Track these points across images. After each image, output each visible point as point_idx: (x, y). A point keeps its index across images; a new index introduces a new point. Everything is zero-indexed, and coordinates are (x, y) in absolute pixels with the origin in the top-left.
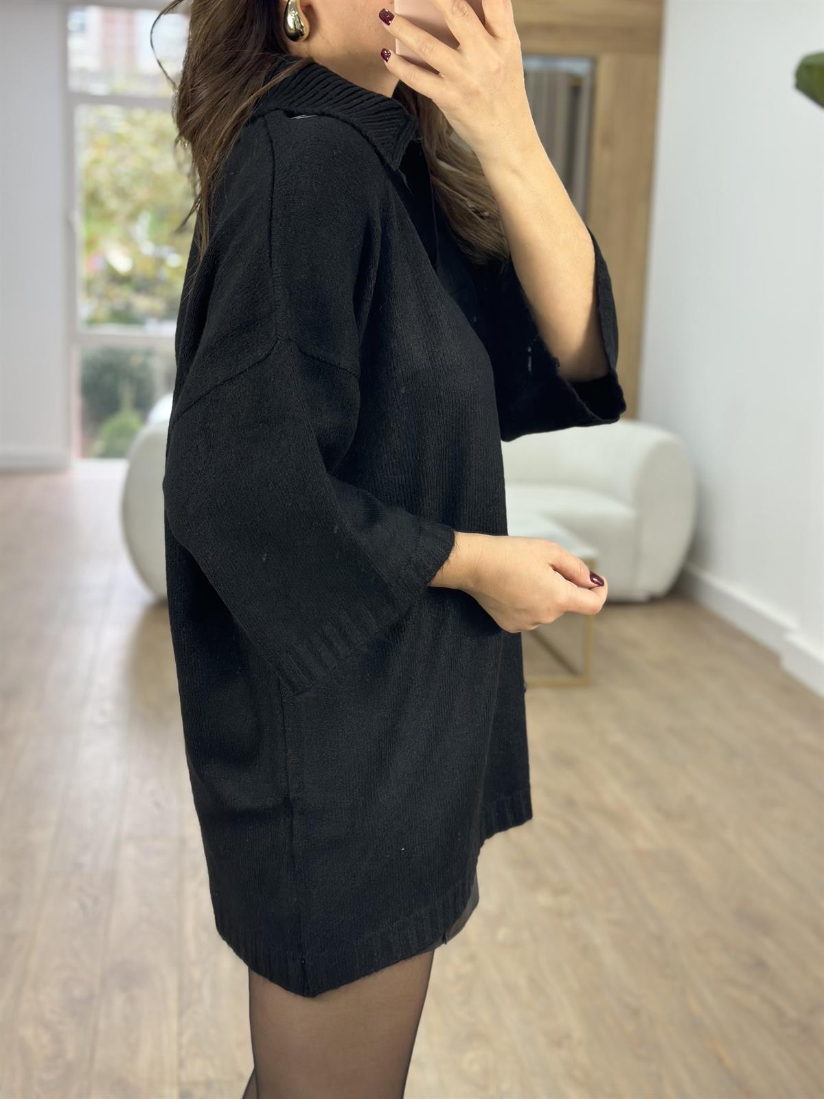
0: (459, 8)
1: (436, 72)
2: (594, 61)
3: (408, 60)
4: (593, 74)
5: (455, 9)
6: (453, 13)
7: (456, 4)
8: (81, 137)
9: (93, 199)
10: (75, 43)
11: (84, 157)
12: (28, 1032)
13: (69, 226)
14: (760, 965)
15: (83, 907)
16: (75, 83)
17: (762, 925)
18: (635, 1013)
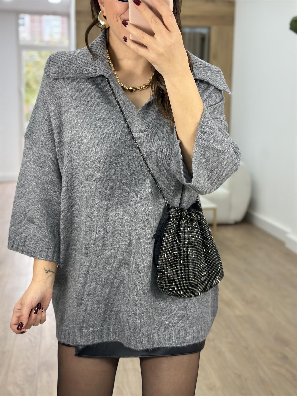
0: (154, 20)
1: (146, 47)
2: (209, 29)
3: (135, 42)
4: (209, 33)
5: (153, 20)
6: (152, 22)
7: (154, 18)
8: (24, 63)
9: (28, 85)
10: (21, 29)
11: (25, 70)
12: (11, 388)
13: (20, 93)
14: (285, 358)
15: (31, 341)
16: (22, 42)
17: (285, 343)
18: (239, 376)
